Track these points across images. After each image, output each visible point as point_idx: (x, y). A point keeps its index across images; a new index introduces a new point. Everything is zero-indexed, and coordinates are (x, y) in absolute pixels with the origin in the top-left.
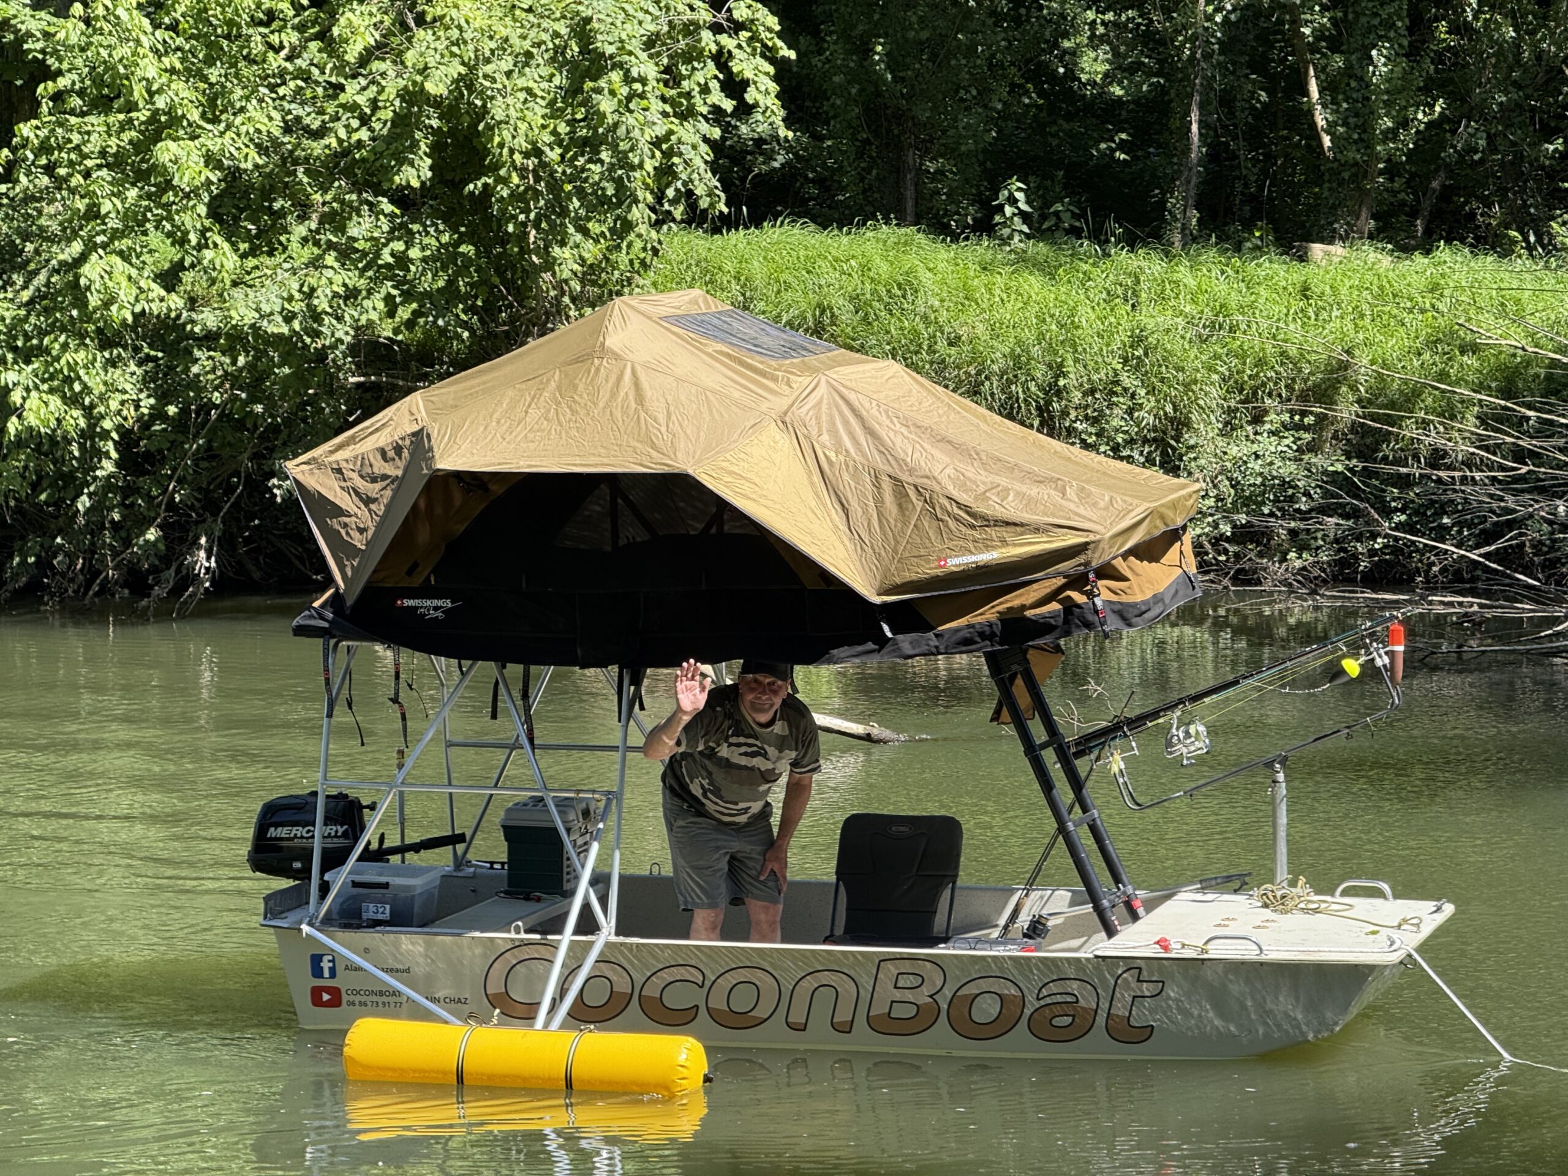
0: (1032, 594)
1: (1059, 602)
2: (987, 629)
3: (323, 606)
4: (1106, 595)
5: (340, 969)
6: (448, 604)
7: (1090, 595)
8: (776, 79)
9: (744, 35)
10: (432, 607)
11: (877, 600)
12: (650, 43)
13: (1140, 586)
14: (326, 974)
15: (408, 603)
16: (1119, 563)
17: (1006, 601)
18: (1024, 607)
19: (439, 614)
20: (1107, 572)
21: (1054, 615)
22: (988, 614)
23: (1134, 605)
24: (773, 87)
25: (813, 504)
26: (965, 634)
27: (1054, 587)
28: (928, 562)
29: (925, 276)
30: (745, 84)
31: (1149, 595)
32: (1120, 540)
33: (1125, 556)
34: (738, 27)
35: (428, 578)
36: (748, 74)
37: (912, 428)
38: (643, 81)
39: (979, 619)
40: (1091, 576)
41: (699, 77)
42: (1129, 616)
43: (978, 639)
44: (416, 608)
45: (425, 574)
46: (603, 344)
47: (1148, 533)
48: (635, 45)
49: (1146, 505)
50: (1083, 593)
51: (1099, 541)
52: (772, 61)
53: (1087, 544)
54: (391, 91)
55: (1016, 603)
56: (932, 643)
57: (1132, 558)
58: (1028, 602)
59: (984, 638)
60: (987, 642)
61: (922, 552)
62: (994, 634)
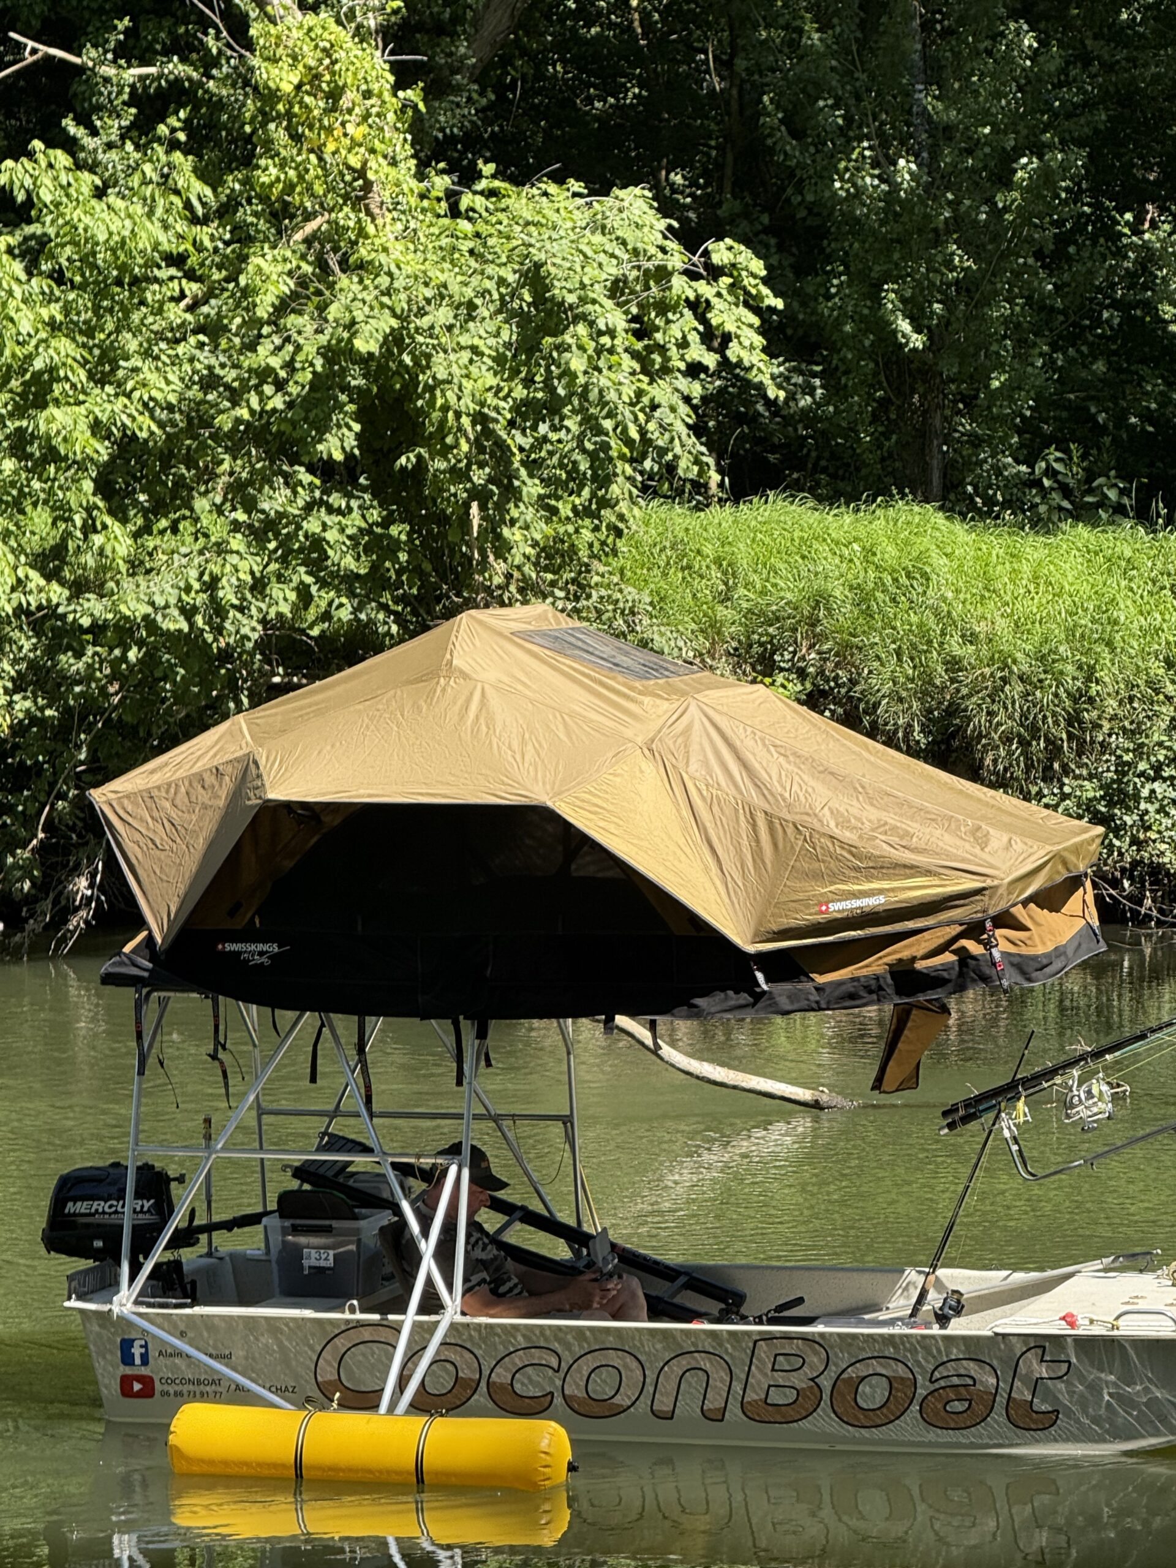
0: (924, 945)
1: (954, 952)
2: (873, 982)
3: (133, 951)
4: (1004, 946)
5: (153, 1353)
6: (275, 948)
7: (988, 945)
8: (762, 331)
9: (726, 281)
10: (257, 952)
11: (751, 949)
12: (617, 289)
13: (1041, 937)
14: (138, 1361)
15: (230, 947)
16: (1018, 911)
17: (894, 952)
18: (914, 959)
19: (264, 960)
20: (1005, 920)
21: (947, 967)
22: (875, 965)
23: (1034, 958)
24: (759, 341)
25: (682, 842)
26: (849, 988)
27: (947, 937)
28: (808, 907)
29: (939, 561)
30: (727, 338)
31: (1050, 947)
32: (1020, 885)
33: (1025, 903)
34: (714, 272)
35: (252, 921)
36: (730, 327)
37: (791, 758)
38: (611, 333)
39: (865, 972)
40: (988, 924)
41: (675, 331)
42: (1029, 969)
43: (863, 993)
44: (239, 953)
45: (249, 915)
46: (450, 663)
47: (1050, 878)
48: (598, 292)
49: (1049, 848)
50: (979, 942)
51: (996, 887)
52: (757, 310)
53: (984, 889)
54: (310, 349)
55: (905, 954)
57: (1032, 905)
58: (919, 954)
59: (871, 992)
60: (875, 997)
61: (801, 896)
62: (880, 988)
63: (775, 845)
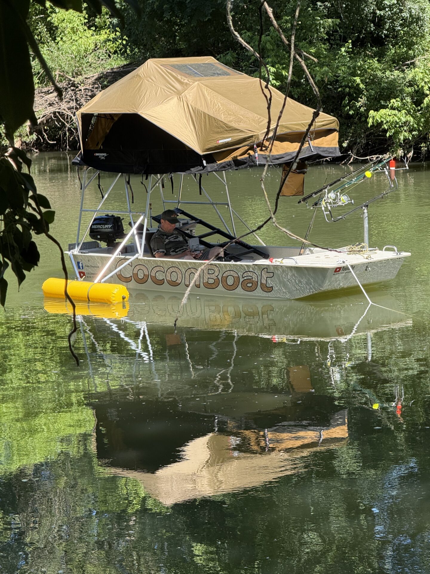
0: (239, 152)
1: (248, 154)
2: (229, 163)
3: (78, 156)
4: (260, 152)
5: (84, 266)
6: (106, 155)
7: (255, 152)
10: (102, 156)
11: (201, 153)
14: (81, 268)
15: (97, 154)
16: (265, 142)
17: (233, 155)
19: (103, 158)
20: (260, 145)
21: (246, 159)
22: (229, 159)
26: (223, 165)
27: (245, 150)
31: (283, 153)
32: (264, 135)
35: (101, 147)
39: (227, 160)
40: (255, 146)
43: (227, 166)
44: (98, 156)
45: (100, 145)
50: (253, 151)
51: (257, 135)
53: (254, 136)
55: (235, 155)
56: (215, 168)
58: (238, 155)
59: (229, 166)
60: (229, 167)
61: (214, 138)
62: (231, 165)
63: (209, 124)
